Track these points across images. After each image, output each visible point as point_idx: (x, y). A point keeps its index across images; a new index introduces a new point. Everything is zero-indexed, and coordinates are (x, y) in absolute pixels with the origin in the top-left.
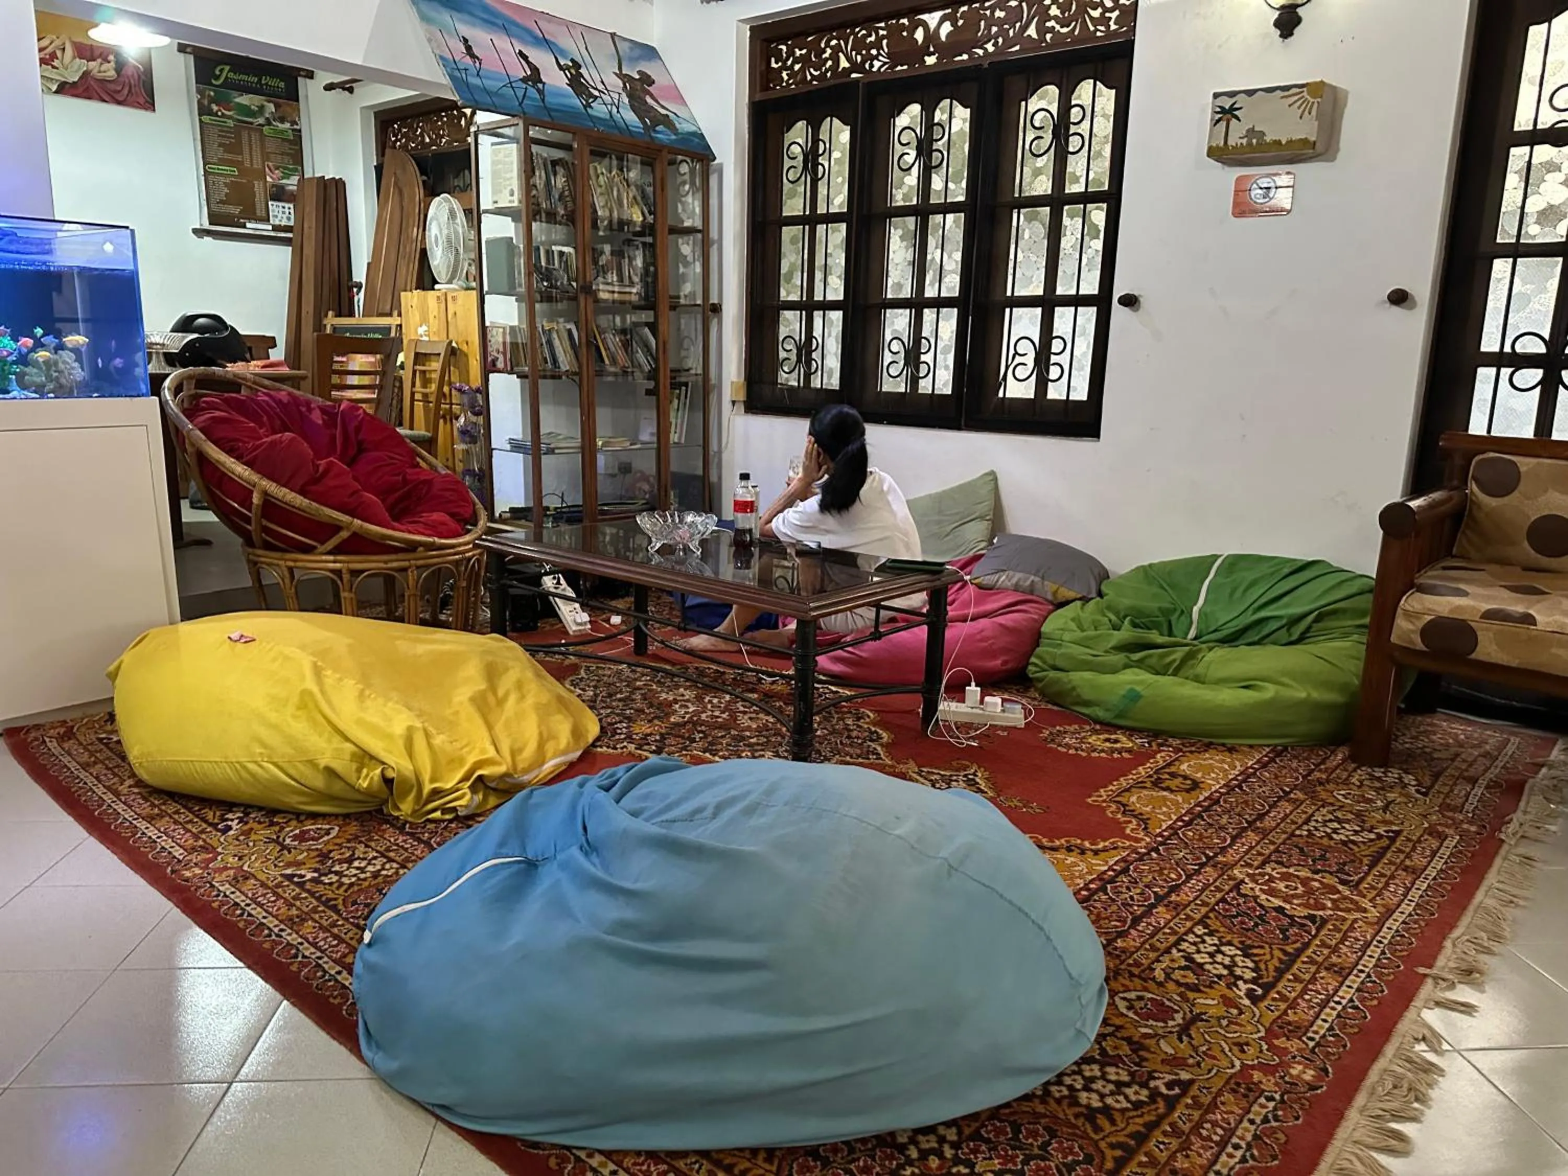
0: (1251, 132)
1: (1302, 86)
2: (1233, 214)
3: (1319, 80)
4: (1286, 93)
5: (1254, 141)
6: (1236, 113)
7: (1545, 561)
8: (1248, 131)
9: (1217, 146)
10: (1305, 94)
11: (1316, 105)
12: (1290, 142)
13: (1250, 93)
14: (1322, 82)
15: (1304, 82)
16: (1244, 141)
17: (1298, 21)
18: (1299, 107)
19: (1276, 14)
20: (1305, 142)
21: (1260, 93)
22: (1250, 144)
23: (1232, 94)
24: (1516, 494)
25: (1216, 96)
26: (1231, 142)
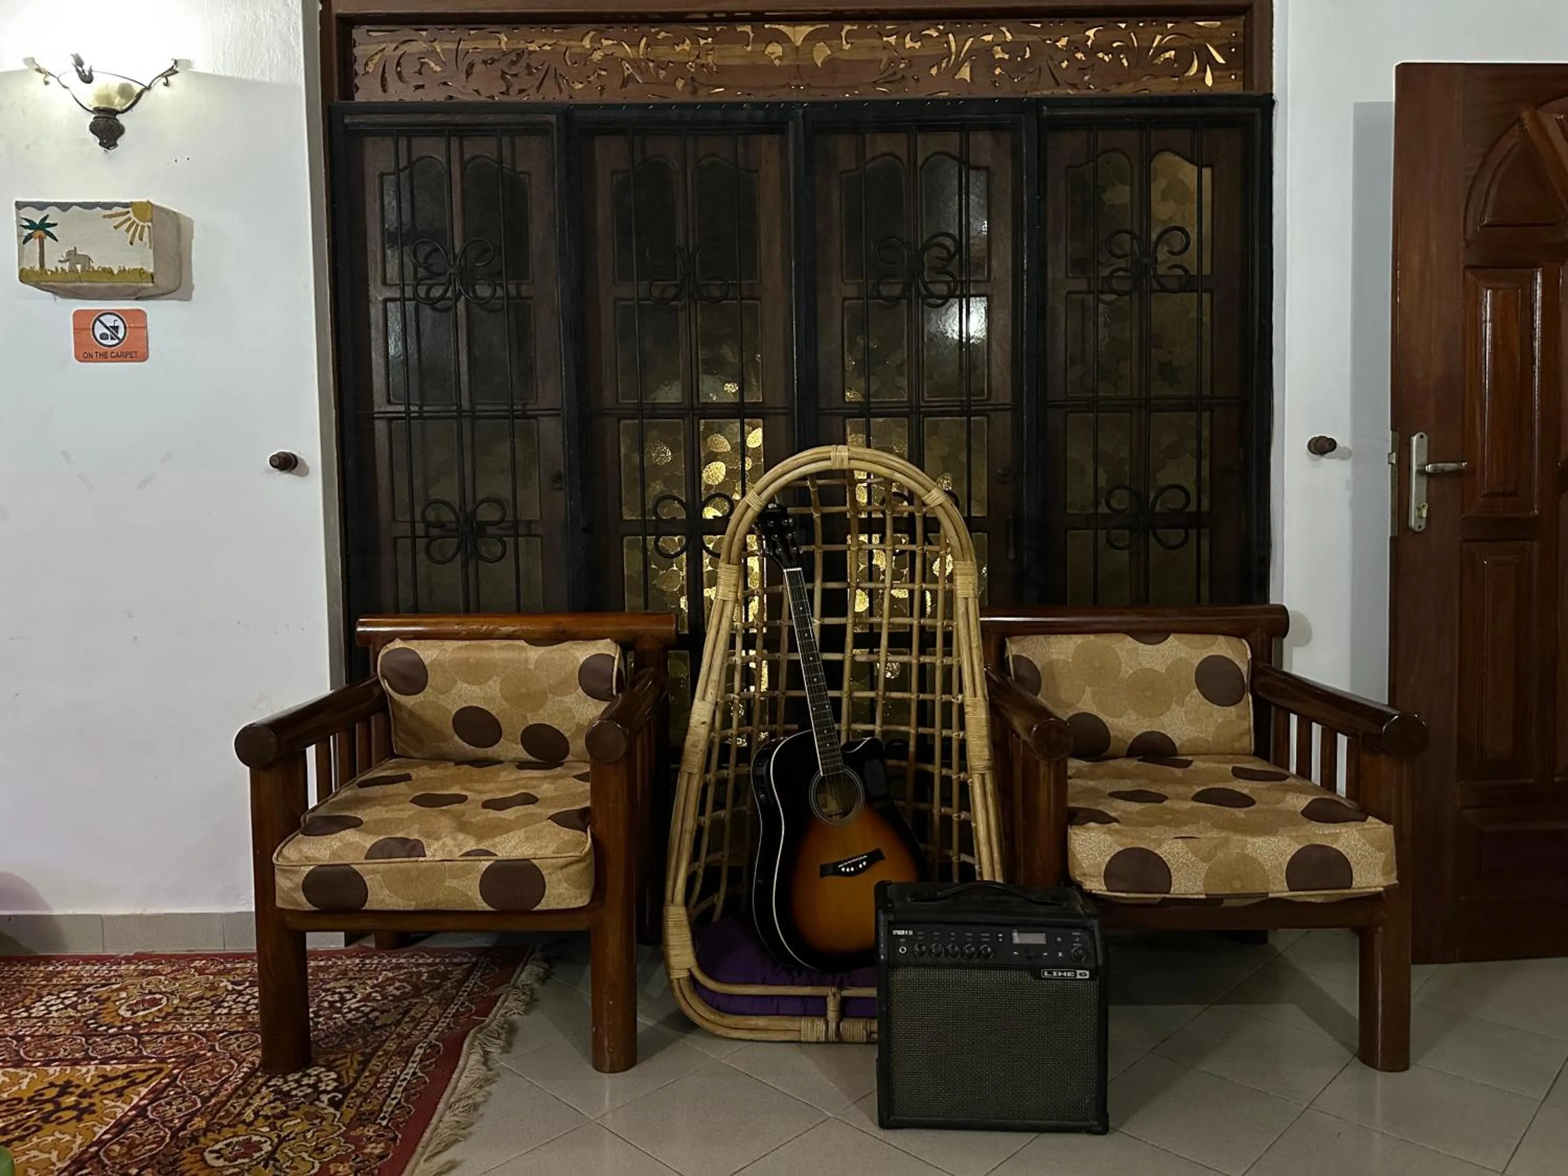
0: (72, 256)
1: (126, 205)
2: (76, 356)
3: (145, 200)
4: (108, 212)
5: (79, 267)
6: (49, 229)
7: (480, 752)
8: (69, 253)
9: (32, 269)
10: (131, 215)
11: (146, 229)
12: (122, 271)
13: (64, 207)
14: (148, 202)
15: (128, 201)
16: (66, 266)
17: (120, 130)
18: (128, 230)
19: (90, 118)
20: (141, 272)
21: (74, 207)
22: (73, 270)
23: (41, 206)
24: (428, 689)
25: (19, 206)
26: (47, 266)
